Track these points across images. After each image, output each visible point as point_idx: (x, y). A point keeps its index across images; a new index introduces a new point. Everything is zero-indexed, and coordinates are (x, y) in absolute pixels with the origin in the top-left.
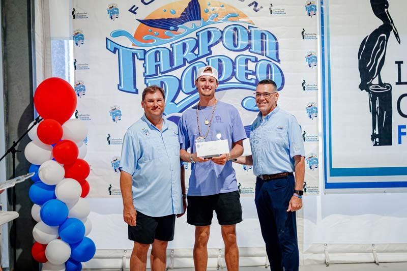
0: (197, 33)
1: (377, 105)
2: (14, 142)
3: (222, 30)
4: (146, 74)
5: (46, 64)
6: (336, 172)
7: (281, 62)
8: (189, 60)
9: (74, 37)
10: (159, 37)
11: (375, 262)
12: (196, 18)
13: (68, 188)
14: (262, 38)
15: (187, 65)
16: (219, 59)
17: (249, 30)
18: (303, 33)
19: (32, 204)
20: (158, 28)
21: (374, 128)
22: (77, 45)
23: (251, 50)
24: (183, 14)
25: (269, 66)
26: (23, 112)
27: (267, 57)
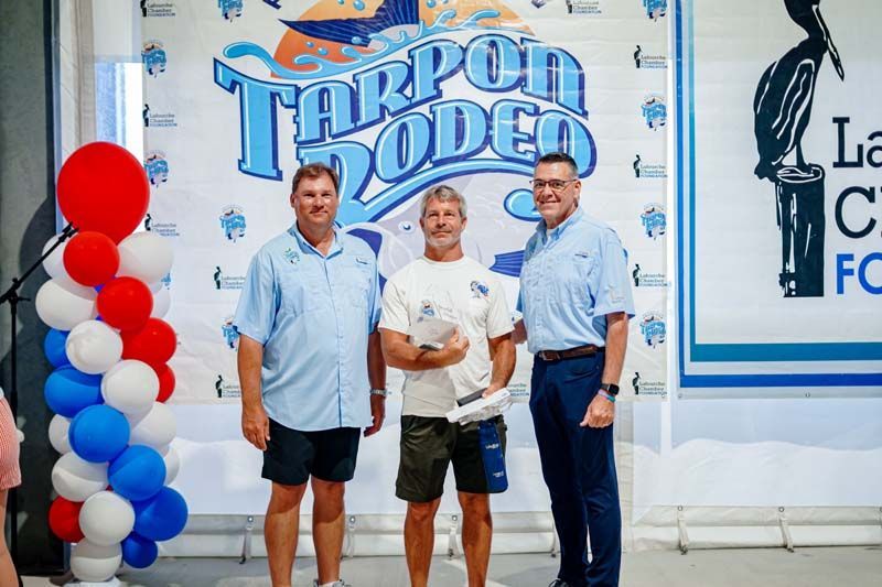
0: (409, 52)
1: (794, 211)
2: (15, 280)
3: (464, 46)
4: (299, 139)
5: (83, 114)
6: (704, 353)
7: (589, 116)
8: (392, 110)
9: (144, 56)
10: (329, 59)
11: (785, 547)
12: (409, 20)
13: (129, 381)
14: (550, 64)
15: (389, 119)
16: (457, 108)
17: (522, 47)
18: (636, 54)
19: (50, 415)
20: (325, 38)
21: (786, 259)
22: (151, 73)
23: (525, 89)
24: (380, 9)
25: (563, 125)
26: (32, 216)
27: (560, 105)
